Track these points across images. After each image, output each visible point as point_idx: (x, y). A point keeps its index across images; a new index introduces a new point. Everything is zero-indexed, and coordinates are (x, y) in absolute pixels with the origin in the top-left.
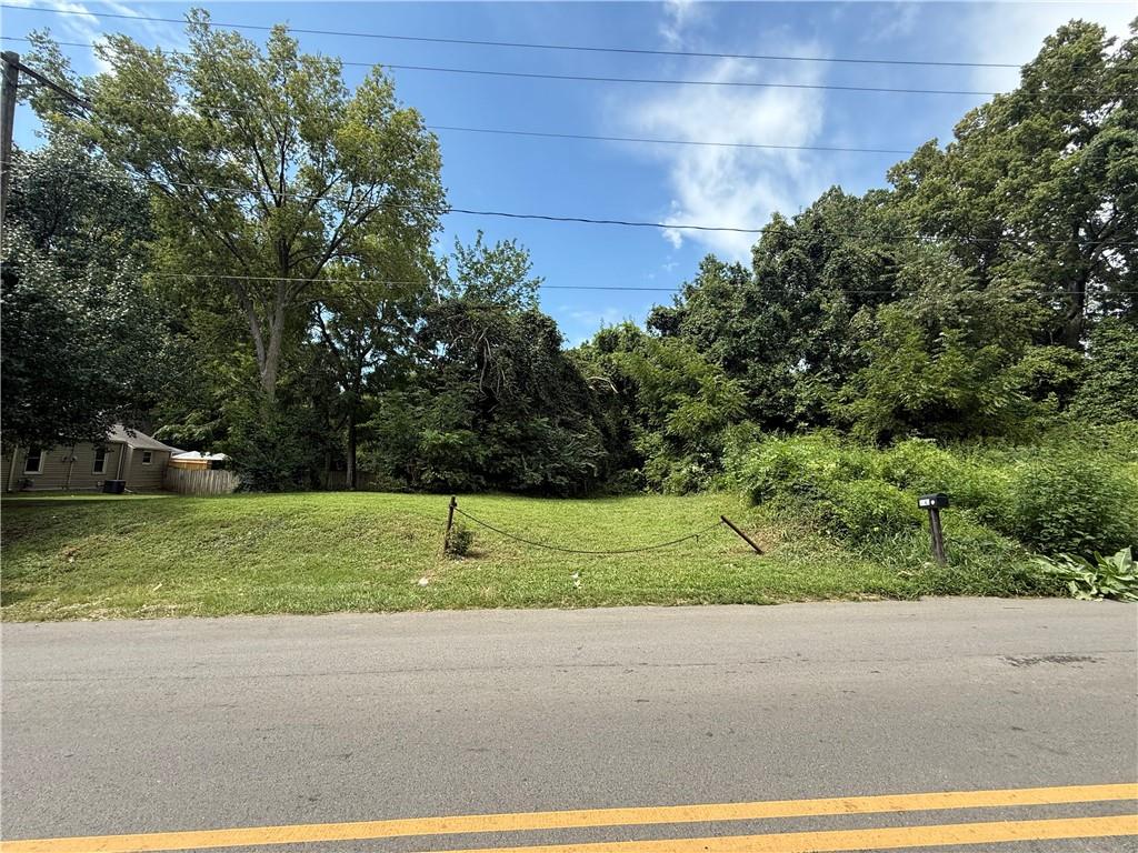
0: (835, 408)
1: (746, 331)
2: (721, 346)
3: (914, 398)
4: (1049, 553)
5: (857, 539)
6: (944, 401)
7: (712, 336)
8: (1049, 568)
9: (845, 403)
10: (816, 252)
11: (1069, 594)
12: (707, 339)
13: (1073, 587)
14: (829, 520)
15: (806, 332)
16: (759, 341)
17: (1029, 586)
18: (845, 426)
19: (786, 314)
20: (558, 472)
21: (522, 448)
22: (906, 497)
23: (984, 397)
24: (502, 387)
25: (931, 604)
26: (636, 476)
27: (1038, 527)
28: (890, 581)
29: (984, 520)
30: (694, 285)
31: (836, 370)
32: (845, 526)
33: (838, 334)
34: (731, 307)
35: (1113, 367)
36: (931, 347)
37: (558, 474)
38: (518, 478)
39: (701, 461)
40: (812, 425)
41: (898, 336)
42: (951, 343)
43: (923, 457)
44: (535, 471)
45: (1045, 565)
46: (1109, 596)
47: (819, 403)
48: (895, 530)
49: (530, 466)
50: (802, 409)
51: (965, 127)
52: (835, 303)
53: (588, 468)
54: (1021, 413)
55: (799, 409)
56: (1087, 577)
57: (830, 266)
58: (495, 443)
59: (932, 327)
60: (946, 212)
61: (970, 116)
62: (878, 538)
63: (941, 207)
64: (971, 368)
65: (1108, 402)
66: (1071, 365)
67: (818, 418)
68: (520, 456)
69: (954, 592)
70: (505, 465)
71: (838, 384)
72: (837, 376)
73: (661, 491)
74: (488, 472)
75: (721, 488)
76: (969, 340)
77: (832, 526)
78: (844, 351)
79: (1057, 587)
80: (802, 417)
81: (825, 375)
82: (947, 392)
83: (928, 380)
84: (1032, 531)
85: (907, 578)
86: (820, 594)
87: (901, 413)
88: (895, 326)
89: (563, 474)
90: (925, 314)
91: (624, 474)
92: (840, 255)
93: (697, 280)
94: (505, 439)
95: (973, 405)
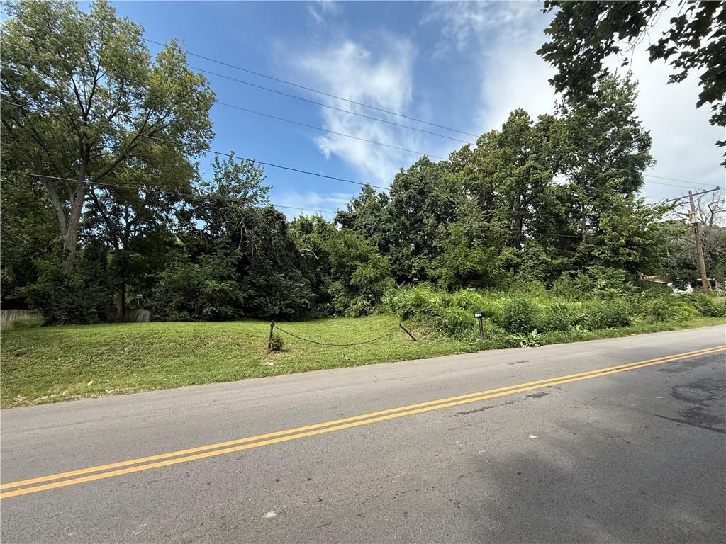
0: (431, 272)
1: (389, 230)
2: (377, 237)
3: (464, 269)
4: (514, 333)
5: (452, 332)
6: (475, 271)
7: (372, 231)
8: (515, 338)
9: (434, 269)
10: (421, 192)
11: (520, 347)
12: (369, 232)
13: (521, 343)
14: (441, 325)
15: (417, 232)
16: (395, 235)
17: (509, 345)
18: (434, 281)
19: (408, 223)
20: (288, 306)
21: (266, 292)
22: (468, 314)
23: (489, 270)
24: (255, 255)
25: (481, 353)
26: (328, 307)
27: (510, 323)
28: (467, 347)
29: (494, 322)
30: (359, 200)
31: (430, 252)
32: (447, 327)
33: (432, 235)
34: (381, 216)
35: (531, 258)
36: (470, 246)
37: (288, 307)
38: (264, 311)
39: (369, 299)
40: (420, 280)
41: (457, 239)
42: (478, 245)
43: (471, 297)
44: (275, 306)
45: (513, 337)
46: (531, 346)
47: (422, 269)
48: (465, 327)
49: (271, 303)
50: (415, 272)
51: (481, 141)
52: (431, 221)
53: (305, 303)
54: (501, 276)
55: (414, 272)
56: (525, 340)
57: (427, 201)
58: (249, 289)
59: (470, 236)
60: (474, 182)
61: (482, 136)
62: (460, 331)
63: (472, 180)
64: (485, 257)
65: (530, 272)
66: (518, 256)
67: (423, 276)
68: (265, 297)
69: (488, 349)
70: (257, 302)
71: (431, 260)
72: (430, 255)
73: (344, 316)
74: (245, 307)
75: (381, 313)
76: (485, 244)
77: (441, 327)
78: (434, 244)
79: (517, 344)
80: (415, 275)
81: (425, 255)
82: (476, 267)
83: (470, 261)
84: (509, 327)
85: (472, 345)
86: (445, 353)
87: (458, 275)
88: (456, 235)
89: (291, 307)
90: (468, 230)
91: (321, 306)
92: (433, 196)
93: (360, 197)
94: (255, 287)
95: (486, 273)
